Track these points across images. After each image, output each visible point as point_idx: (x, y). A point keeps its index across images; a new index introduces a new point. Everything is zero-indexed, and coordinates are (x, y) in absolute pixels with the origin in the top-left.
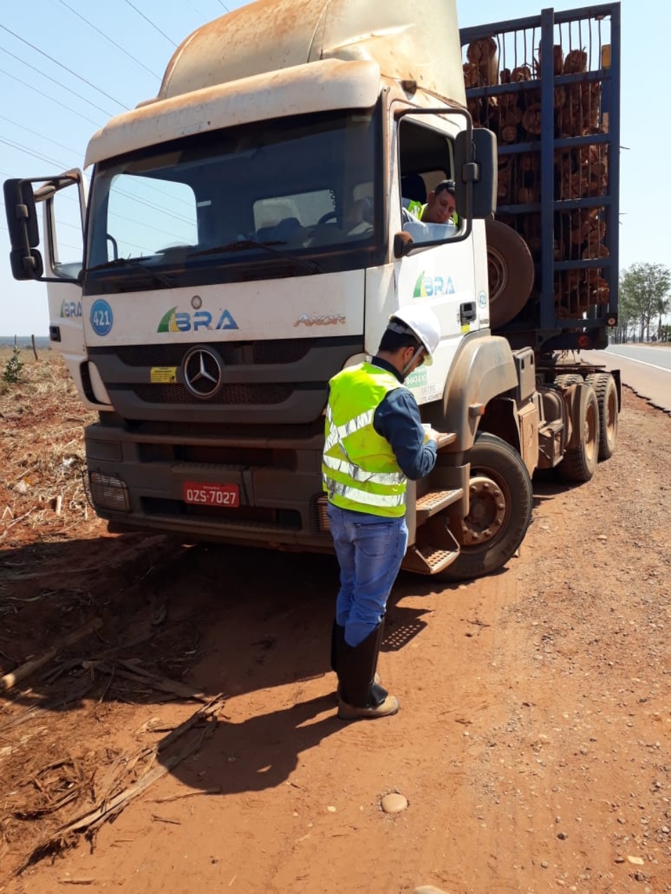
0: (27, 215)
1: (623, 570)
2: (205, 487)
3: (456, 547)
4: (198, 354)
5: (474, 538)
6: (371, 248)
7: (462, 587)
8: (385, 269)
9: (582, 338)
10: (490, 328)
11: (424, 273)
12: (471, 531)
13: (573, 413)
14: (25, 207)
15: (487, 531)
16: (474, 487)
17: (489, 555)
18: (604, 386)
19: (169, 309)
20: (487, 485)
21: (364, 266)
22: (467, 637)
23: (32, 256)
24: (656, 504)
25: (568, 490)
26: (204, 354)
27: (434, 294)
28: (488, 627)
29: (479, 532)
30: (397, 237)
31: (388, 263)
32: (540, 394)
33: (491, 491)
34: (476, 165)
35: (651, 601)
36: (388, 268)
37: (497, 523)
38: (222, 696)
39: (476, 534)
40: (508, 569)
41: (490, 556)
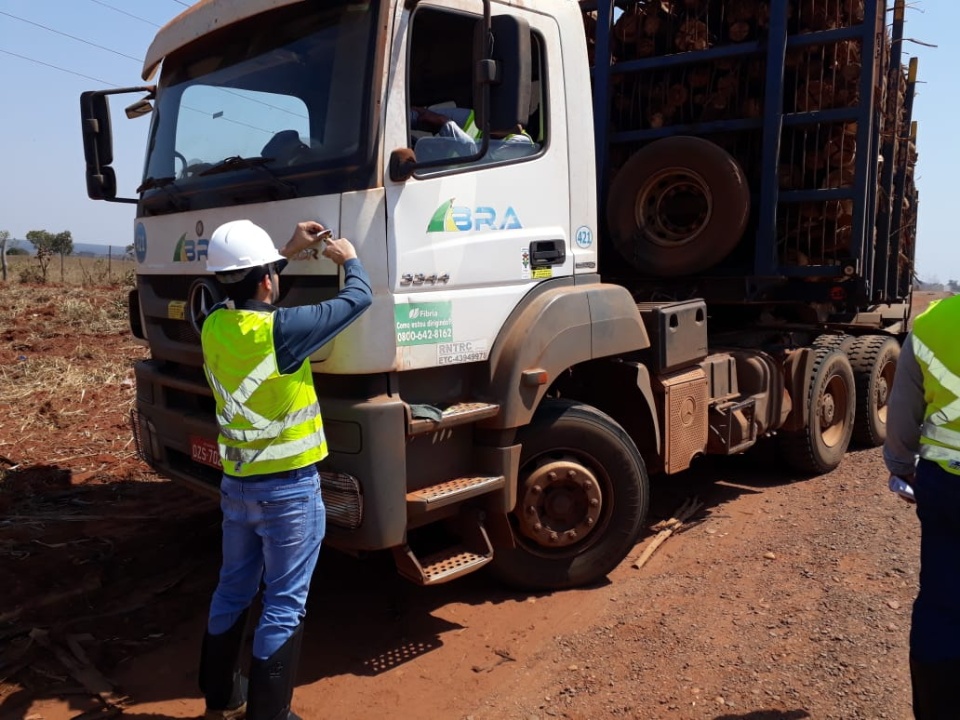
0: (97, 130)
1: (753, 609)
2: (205, 444)
3: (488, 551)
4: (201, 287)
5: (551, 540)
6: (353, 168)
7: (532, 600)
8: (368, 195)
9: (836, 289)
10: (598, 273)
11: (451, 201)
12: (548, 529)
13: (794, 387)
14: (96, 121)
15: (573, 532)
16: (553, 474)
17: (577, 562)
18: (876, 352)
19: (180, 236)
20: (572, 472)
21: (340, 190)
22: (472, 672)
23: (102, 173)
24: (887, 517)
25: (788, 482)
26: (205, 288)
27: (473, 227)
28: (512, 662)
29: (560, 532)
30: (395, 156)
31: (375, 186)
32: (732, 359)
33: (579, 480)
34: (492, 62)
35: (748, 662)
36: (374, 195)
37: (586, 523)
38: (125, 700)
39: (554, 534)
40: (610, 582)
41: (579, 565)
